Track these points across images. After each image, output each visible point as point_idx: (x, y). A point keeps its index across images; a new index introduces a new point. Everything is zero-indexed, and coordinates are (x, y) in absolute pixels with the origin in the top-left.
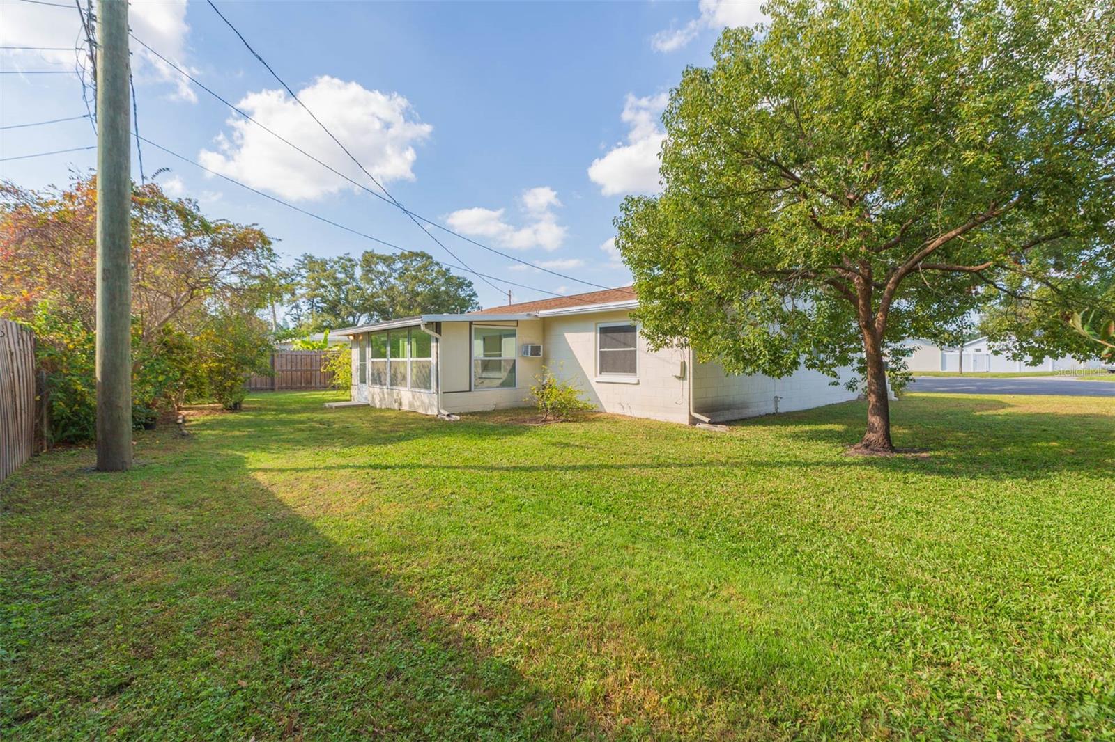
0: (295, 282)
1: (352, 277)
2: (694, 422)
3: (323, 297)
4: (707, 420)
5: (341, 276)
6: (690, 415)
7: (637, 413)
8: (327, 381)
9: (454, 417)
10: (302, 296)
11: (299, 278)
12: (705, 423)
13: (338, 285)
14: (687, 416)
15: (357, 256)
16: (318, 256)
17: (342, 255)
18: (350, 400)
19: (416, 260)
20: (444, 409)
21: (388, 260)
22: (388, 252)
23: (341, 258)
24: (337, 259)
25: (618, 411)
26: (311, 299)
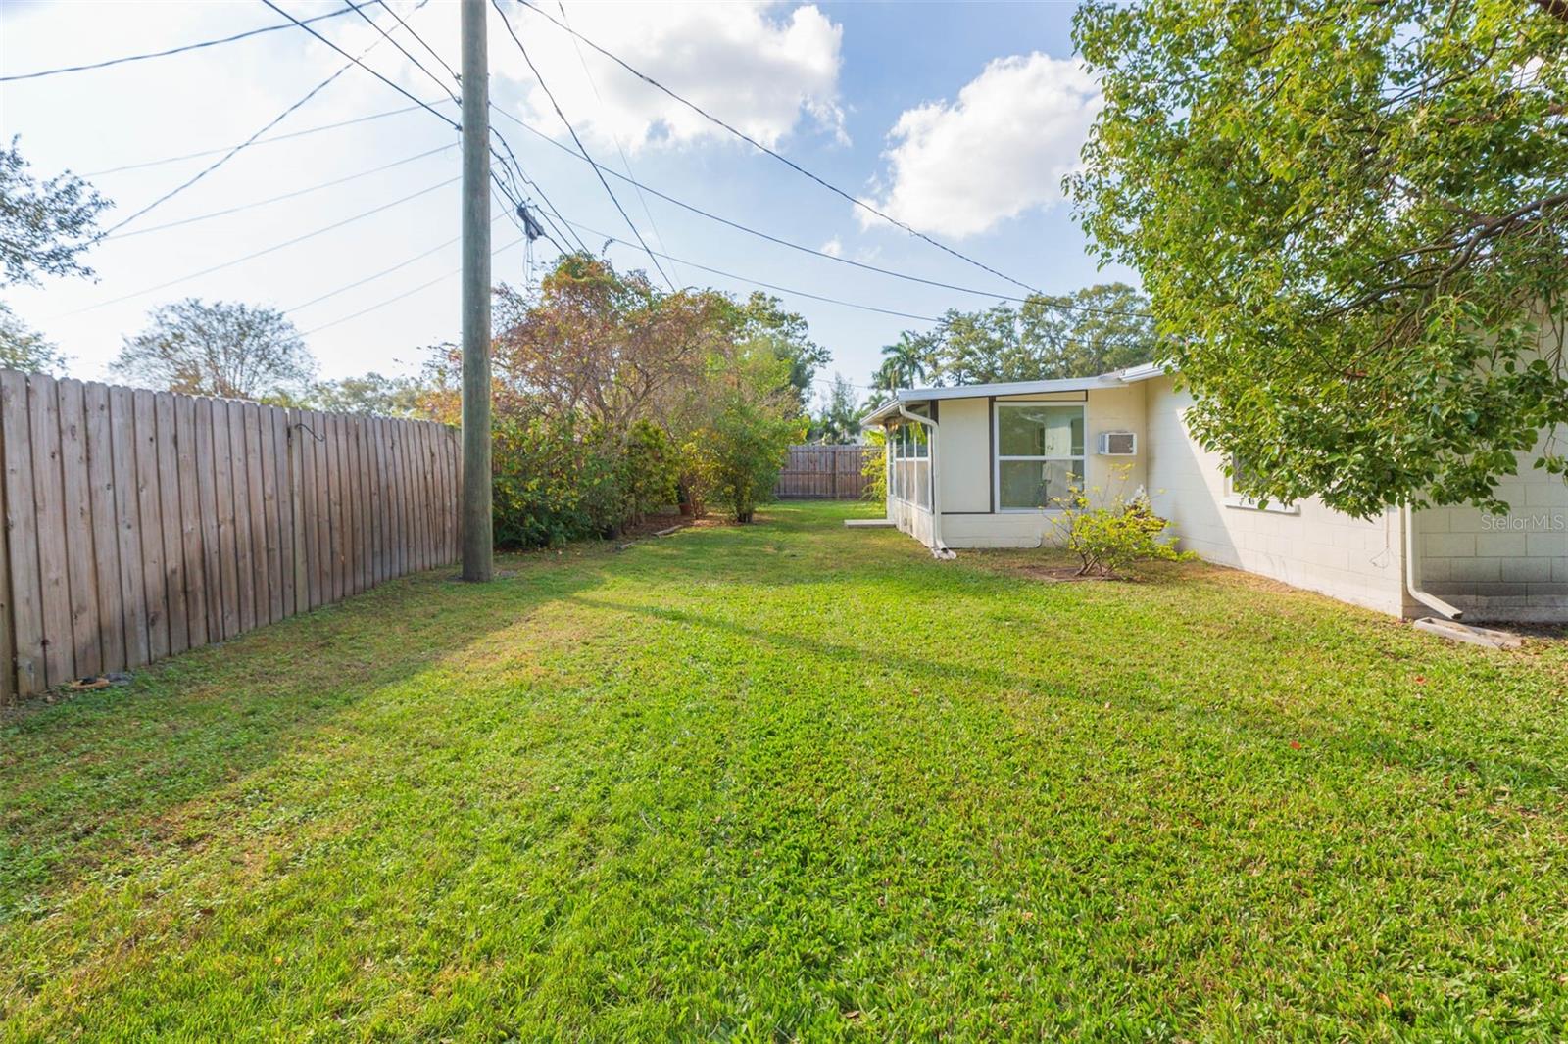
0: (938, 350)
1: (1010, 334)
2: (1415, 611)
3: (972, 368)
4: (1450, 611)
5: (996, 336)
6: (1407, 595)
7: (1298, 580)
8: (860, 489)
9: (953, 555)
10: (946, 368)
11: (942, 345)
12: (1447, 619)
13: (991, 349)
14: (1399, 596)
15: (1017, 307)
16: (964, 312)
17: (996, 306)
18: (885, 518)
19: (1107, 297)
20: (943, 539)
21: (1064, 305)
22: (1059, 292)
23: (994, 310)
24: (988, 312)
25: (1265, 570)
26: (957, 370)
